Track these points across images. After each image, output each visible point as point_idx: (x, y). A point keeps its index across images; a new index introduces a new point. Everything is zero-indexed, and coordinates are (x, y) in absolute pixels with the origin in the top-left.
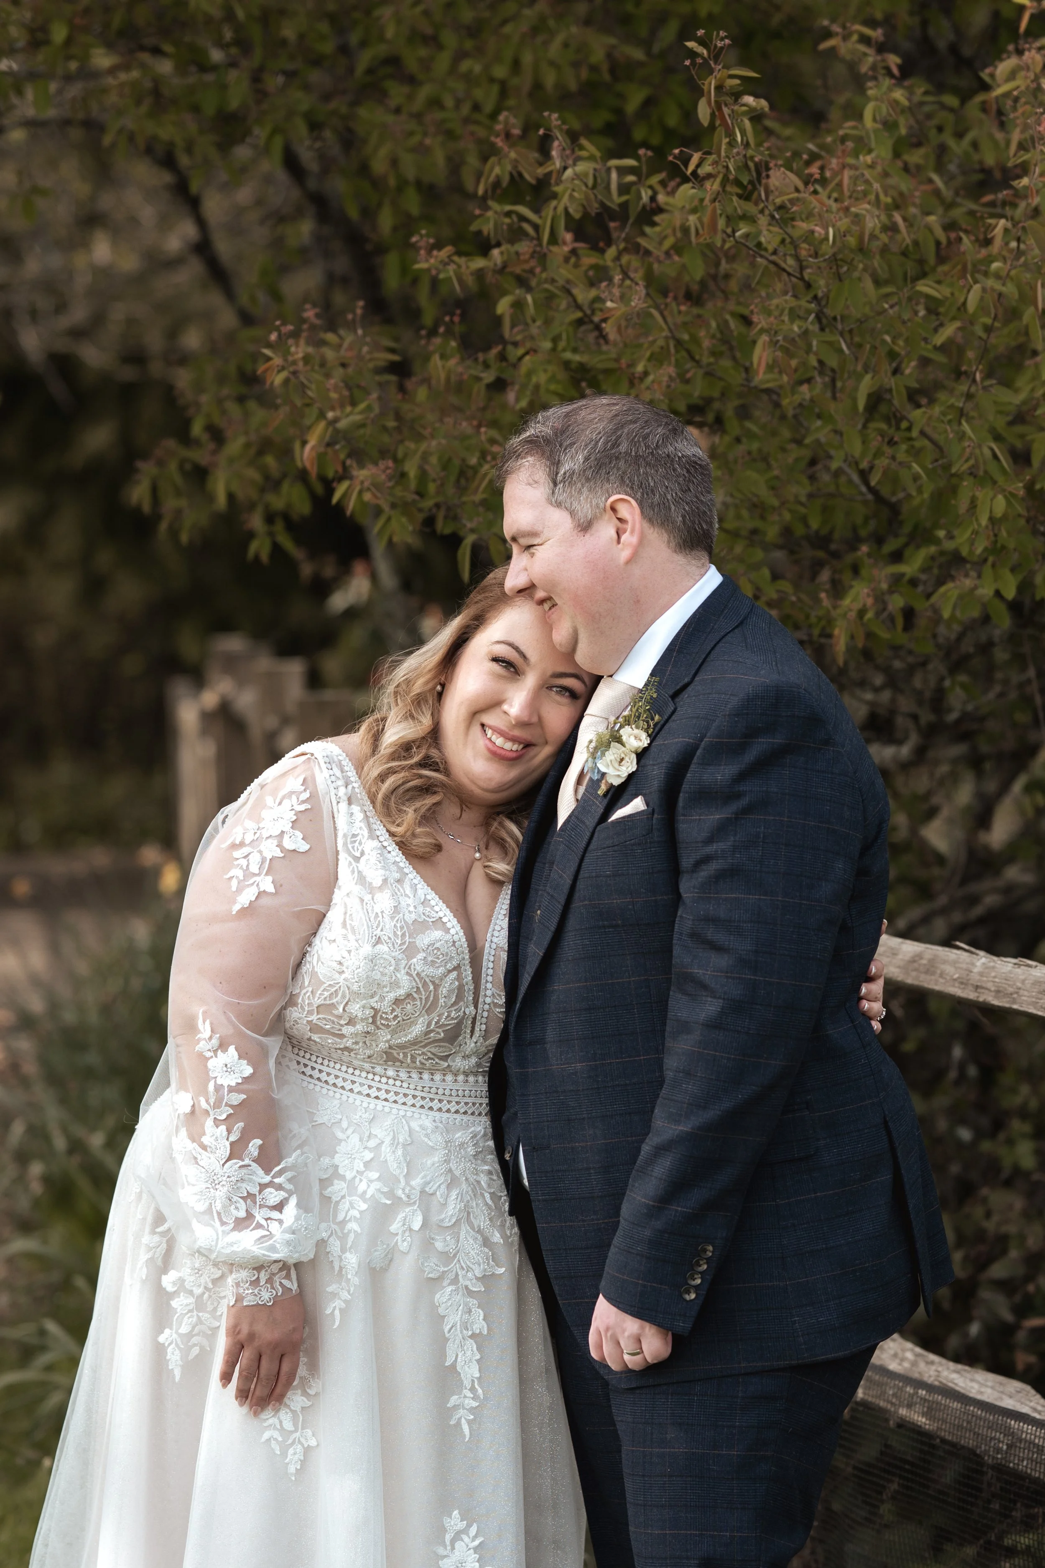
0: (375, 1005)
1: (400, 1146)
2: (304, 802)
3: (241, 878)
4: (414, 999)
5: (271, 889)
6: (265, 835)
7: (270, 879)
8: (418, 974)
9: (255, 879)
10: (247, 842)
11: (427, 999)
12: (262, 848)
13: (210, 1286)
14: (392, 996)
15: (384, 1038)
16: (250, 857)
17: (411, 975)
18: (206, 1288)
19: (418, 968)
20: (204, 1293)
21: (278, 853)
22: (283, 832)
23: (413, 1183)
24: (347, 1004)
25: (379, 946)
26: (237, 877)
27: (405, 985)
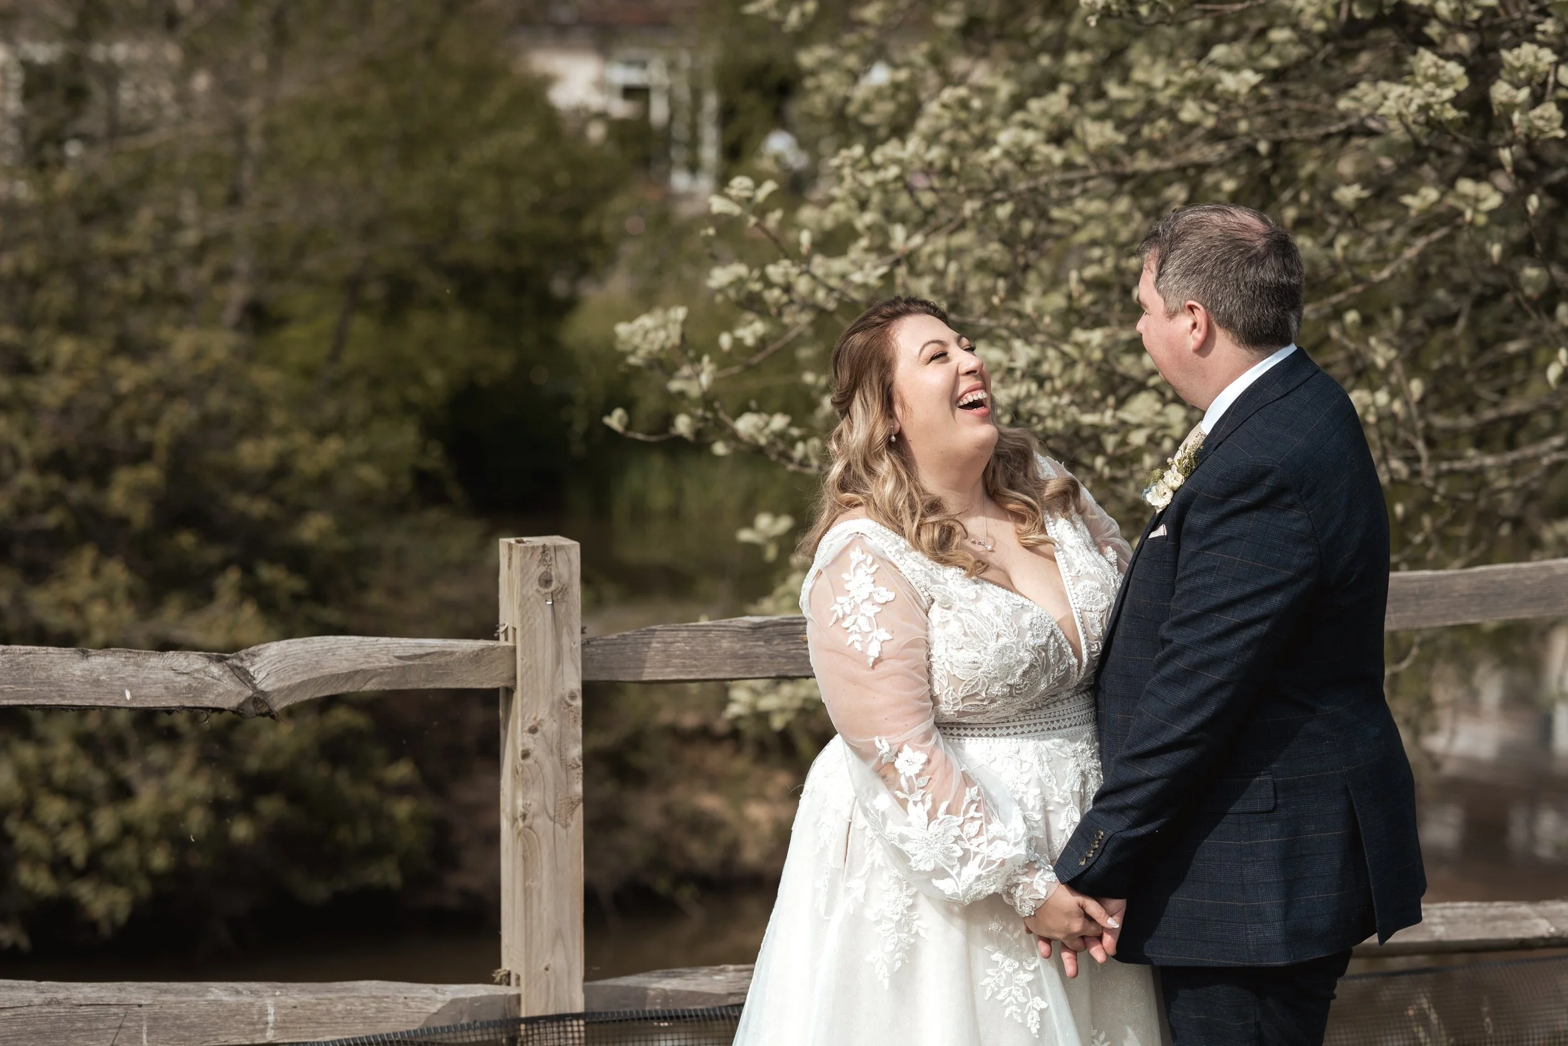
0: (1009, 682)
1: (1045, 764)
2: (872, 564)
3: (860, 639)
4: (1035, 667)
5: (888, 637)
6: (859, 601)
7: (882, 630)
8: (1033, 648)
9: (871, 636)
10: (848, 612)
11: (1043, 663)
12: (862, 611)
13: (906, 912)
14: (1020, 672)
15: (1019, 702)
16: (858, 621)
17: (1029, 651)
18: (902, 914)
19: (1031, 643)
20: (901, 919)
21: (877, 609)
22: (871, 593)
23: (1064, 788)
24: (988, 689)
25: (1000, 639)
26: (857, 641)
27: (1027, 657)
